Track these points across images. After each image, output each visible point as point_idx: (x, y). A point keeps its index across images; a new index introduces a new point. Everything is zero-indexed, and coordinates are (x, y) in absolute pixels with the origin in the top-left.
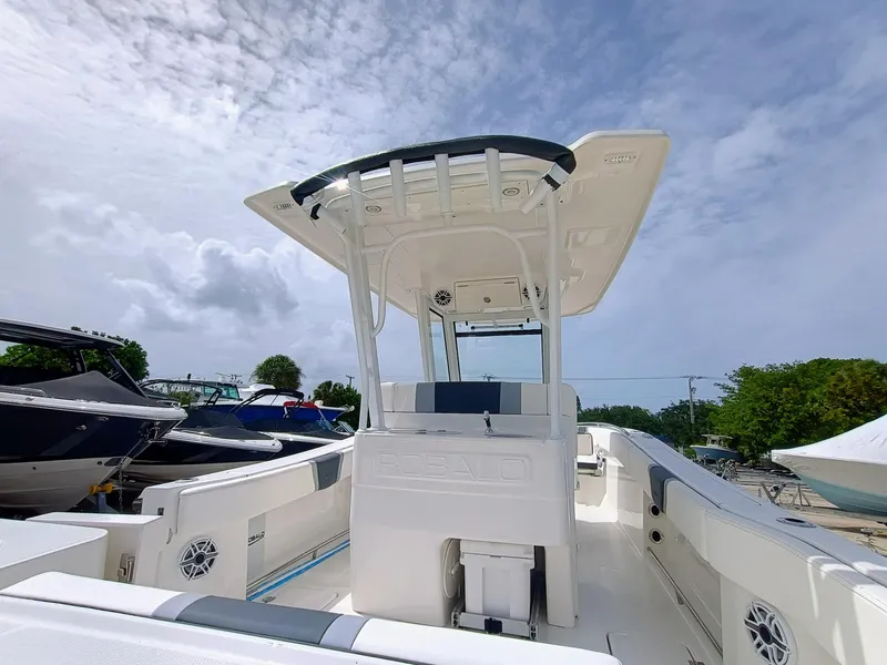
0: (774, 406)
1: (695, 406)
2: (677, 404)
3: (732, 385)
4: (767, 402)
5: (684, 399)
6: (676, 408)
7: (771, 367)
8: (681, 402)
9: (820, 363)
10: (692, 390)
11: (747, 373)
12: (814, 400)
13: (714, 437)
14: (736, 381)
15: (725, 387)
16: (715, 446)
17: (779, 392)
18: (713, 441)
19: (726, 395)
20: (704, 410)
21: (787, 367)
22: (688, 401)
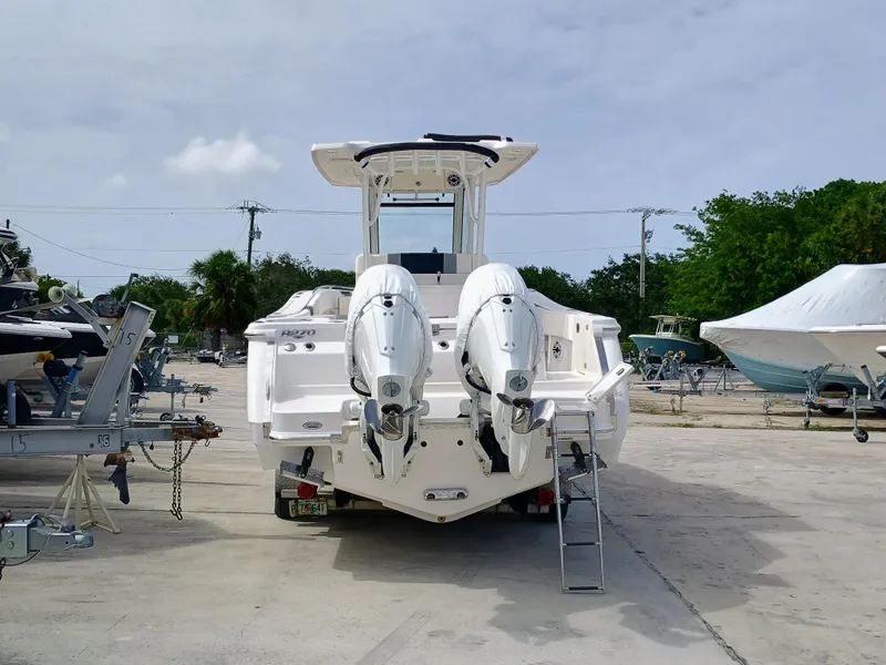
0: (753, 263)
1: (648, 265)
2: (620, 262)
3: (702, 227)
4: (744, 256)
5: (632, 253)
6: (615, 269)
7: (760, 196)
8: (627, 258)
9: (839, 188)
10: (646, 235)
11: (724, 205)
12: (807, 253)
13: (670, 320)
14: (708, 221)
15: (690, 232)
16: (668, 335)
17: (762, 240)
18: (666, 328)
19: (691, 245)
20: (661, 272)
21: (784, 197)
22: (638, 257)
